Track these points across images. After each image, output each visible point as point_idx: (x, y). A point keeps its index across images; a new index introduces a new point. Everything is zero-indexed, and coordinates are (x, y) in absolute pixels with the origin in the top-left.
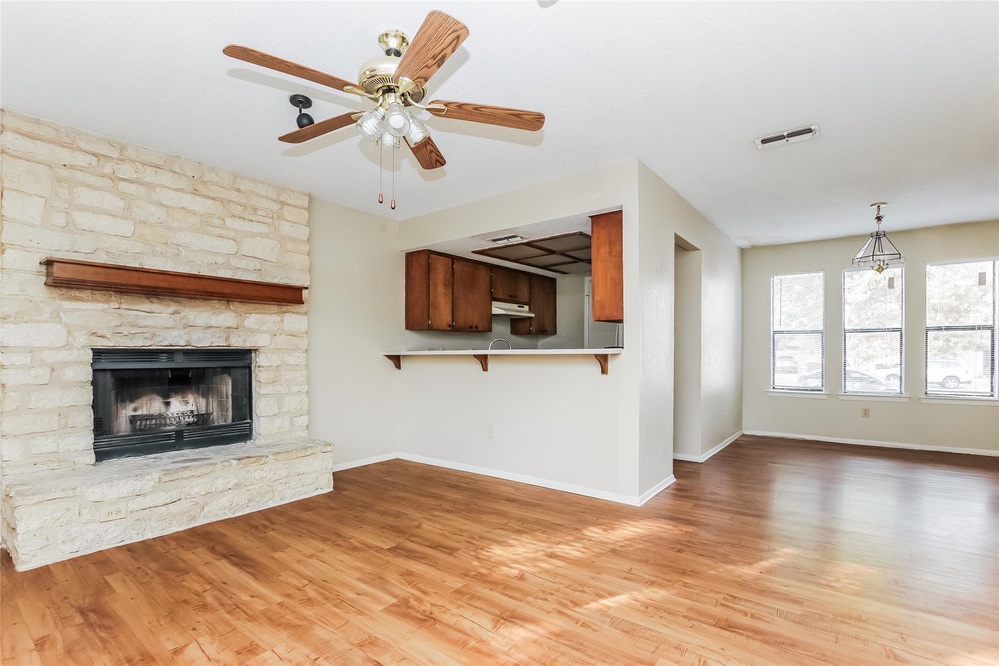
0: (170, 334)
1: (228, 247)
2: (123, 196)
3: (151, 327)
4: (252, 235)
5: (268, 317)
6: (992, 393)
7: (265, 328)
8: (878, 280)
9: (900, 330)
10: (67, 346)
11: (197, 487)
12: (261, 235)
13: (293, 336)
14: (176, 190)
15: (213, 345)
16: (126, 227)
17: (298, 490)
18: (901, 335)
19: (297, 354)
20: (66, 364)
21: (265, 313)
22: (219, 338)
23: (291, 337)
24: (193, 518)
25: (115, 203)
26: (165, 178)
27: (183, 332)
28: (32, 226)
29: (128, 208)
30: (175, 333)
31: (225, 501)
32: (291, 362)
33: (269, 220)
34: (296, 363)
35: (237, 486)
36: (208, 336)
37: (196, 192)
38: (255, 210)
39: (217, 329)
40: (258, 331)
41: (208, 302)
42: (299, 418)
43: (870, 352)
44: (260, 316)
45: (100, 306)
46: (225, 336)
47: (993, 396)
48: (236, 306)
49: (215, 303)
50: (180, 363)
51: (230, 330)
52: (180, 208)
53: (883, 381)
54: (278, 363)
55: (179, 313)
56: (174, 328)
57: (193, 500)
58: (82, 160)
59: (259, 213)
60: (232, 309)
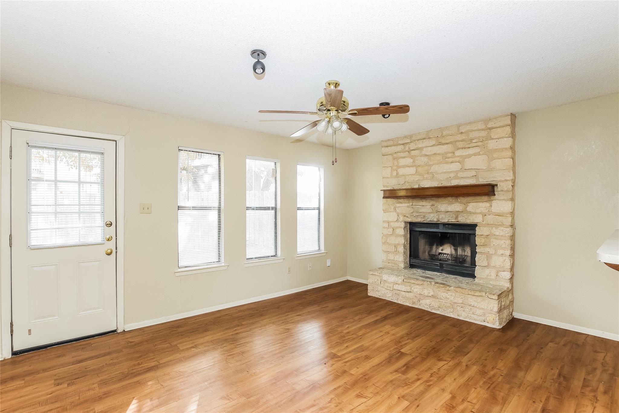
0: (430, 216)
1: (456, 167)
2: (412, 157)
3: (424, 212)
4: (469, 156)
5: (481, 204)
7: (478, 211)
10: (397, 221)
11: (417, 289)
12: (475, 155)
13: (499, 216)
14: (431, 146)
15: (449, 221)
16: (413, 170)
17: (470, 315)
19: (502, 228)
20: (397, 228)
21: (479, 202)
22: (452, 217)
23: (498, 216)
24: (414, 303)
25: (409, 161)
26: (426, 143)
27: (436, 214)
28: (388, 178)
29: (414, 161)
30: (432, 215)
31: (428, 301)
32: (497, 233)
33: (480, 144)
34: (501, 234)
35: (433, 296)
36: (447, 216)
37: (440, 144)
38: (471, 140)
39: (451, 212)
40: (475, 213)
41: (446, 199)
42: (503, 273)
44: (475, 204)
45: (406, 205)
46: (455, 216)
48: (461, 199)
49: (450, 199)
50: (441, 230)
51: (459, 213)
52: (433, 154)
54: (488, 233)
55: (434, 205)
56: (432, 213)
57: (415, 294)
58: (400, 148)
59: (474, 141)
60: (459, 201)
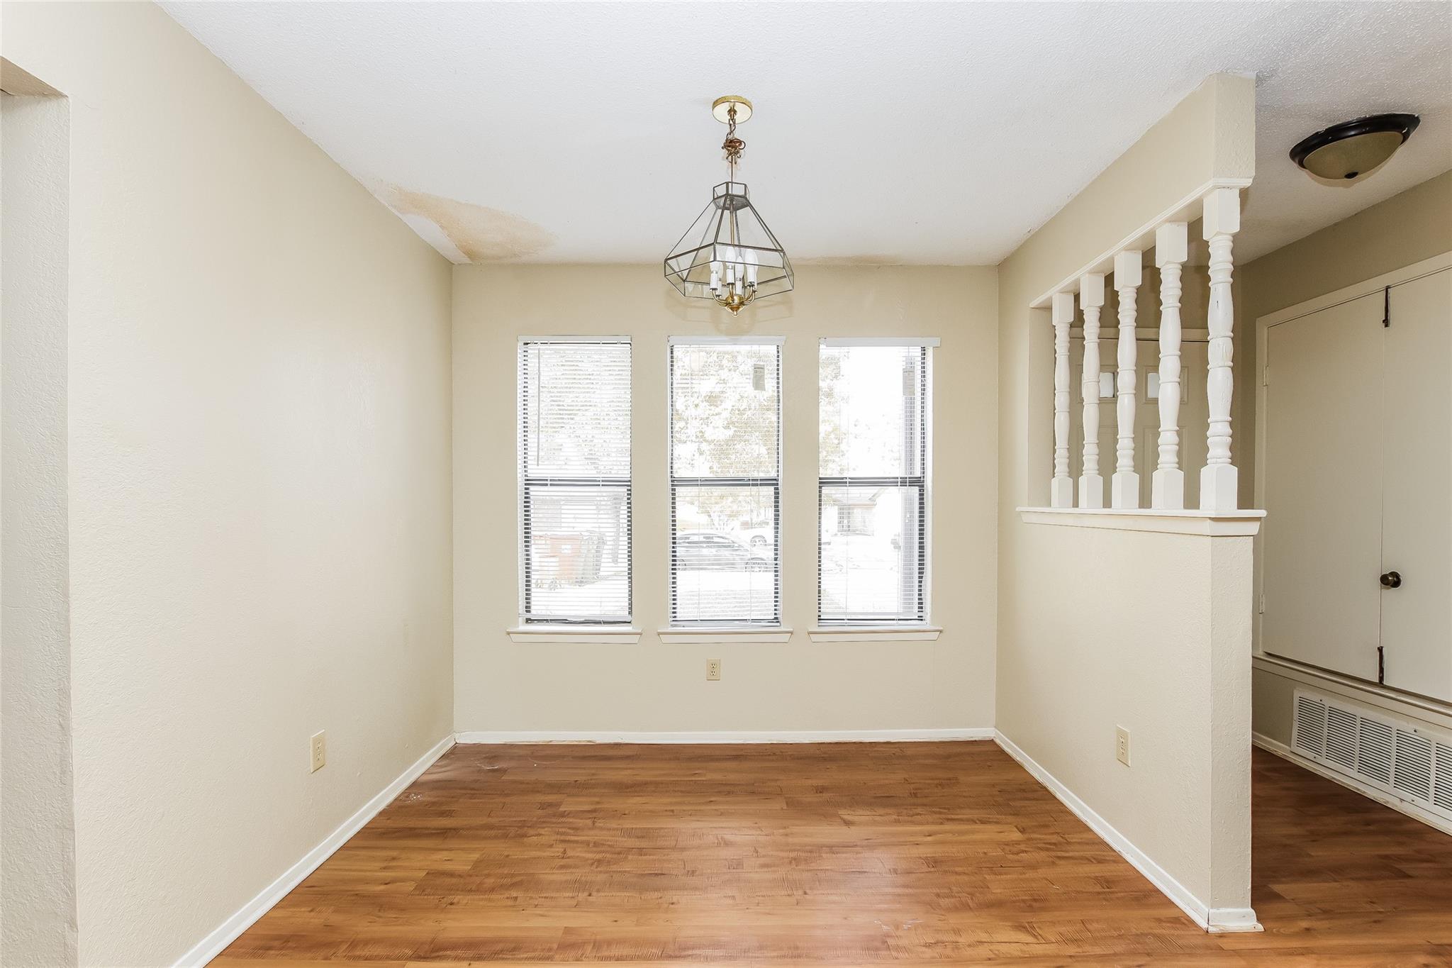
6: (920, 614)
8: (741, 409)
9: (773, 482)
18: (777, 493)
43: (735, 507)
47: (922, 620)
53: (747, 546)
